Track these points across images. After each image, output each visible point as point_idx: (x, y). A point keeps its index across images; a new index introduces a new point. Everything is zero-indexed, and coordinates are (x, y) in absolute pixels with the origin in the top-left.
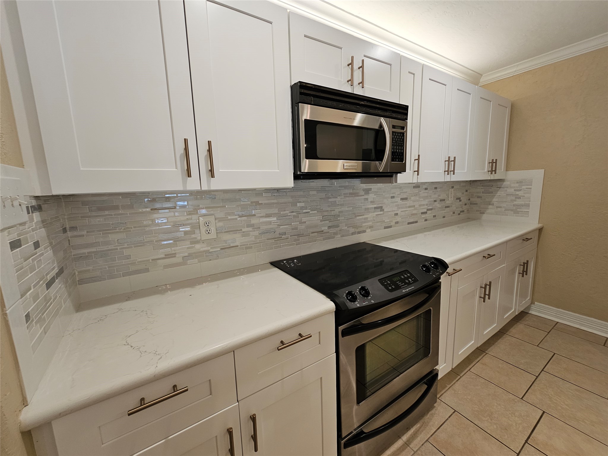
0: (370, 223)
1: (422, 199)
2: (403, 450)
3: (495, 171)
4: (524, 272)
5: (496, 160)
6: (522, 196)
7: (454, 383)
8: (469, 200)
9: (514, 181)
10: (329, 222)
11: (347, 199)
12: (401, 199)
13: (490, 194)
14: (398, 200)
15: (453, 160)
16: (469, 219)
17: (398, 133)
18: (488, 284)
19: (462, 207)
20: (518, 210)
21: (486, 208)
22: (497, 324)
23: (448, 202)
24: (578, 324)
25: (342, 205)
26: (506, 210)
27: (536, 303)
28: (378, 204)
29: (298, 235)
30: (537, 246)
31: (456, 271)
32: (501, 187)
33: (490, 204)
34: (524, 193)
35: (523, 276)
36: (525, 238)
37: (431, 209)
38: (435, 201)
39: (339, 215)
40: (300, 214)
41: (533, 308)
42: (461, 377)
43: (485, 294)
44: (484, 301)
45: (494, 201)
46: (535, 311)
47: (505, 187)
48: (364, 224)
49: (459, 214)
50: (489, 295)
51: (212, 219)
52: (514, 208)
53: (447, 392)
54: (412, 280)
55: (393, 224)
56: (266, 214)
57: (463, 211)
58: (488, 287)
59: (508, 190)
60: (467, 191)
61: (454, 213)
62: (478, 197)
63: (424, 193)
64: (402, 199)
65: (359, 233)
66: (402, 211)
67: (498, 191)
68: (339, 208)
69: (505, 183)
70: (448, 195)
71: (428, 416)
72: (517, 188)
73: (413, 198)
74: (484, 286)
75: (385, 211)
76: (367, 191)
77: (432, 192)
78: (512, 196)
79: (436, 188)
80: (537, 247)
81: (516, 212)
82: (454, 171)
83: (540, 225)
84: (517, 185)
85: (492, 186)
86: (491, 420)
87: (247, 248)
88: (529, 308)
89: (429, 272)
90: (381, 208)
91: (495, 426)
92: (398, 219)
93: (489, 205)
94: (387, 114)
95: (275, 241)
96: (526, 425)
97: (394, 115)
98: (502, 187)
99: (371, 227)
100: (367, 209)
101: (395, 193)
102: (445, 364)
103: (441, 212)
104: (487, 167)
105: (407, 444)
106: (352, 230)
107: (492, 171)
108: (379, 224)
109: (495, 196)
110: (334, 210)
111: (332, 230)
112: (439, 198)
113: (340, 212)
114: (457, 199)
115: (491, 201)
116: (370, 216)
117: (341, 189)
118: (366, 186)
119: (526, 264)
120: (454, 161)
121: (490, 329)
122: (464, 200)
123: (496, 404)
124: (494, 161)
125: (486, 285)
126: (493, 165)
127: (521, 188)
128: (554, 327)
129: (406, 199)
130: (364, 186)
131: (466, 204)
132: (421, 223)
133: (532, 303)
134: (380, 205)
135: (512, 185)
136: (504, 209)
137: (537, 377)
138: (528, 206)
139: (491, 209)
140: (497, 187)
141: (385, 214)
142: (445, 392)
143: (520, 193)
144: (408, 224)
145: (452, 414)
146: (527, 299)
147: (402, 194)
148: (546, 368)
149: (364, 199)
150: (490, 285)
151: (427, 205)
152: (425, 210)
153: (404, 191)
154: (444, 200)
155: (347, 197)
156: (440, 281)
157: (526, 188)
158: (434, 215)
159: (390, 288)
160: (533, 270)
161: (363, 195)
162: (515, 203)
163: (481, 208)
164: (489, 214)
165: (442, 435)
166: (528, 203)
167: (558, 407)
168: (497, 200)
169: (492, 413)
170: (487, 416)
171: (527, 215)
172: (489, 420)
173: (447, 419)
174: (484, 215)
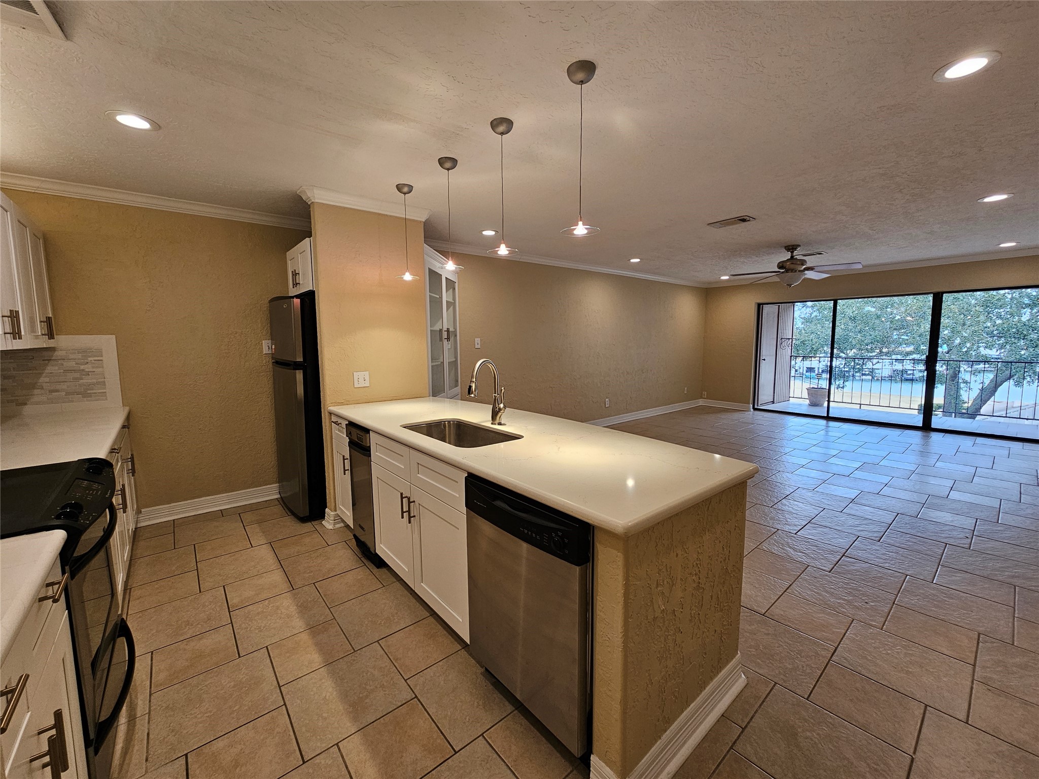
3: (51, 334)
5: (50, 318)
6: (90, 372)
9: (72, 350)
13: (30, 372)
20: (89, 392)
21: (28, 395)
24: (193, 511)
26: (68, 394)
27: (142, 510)
32: (50, 360)
33: (34, 388)
34: (93, 368)
41: (141, 518)
45: (42, 383)
46: (145, 521)
47: (59, 360)
52: (82, 389)
59: (65, 363)
67: (47, 365)
69: (56, 353)
72: (79, 361)
78: (74, 373)
81: (86, 395)
83: (127, 409)
84: (80, 356)
85: (32, 357)
86: (192, 625)
91: (199, 626)
96: (220, 604)
98: (53, 360)
104: (39, 329)
105: (132, 719)
109: (43, 373)
115: (36, 383)
123: (184, 614)
127: (86, 361)
128: (174, 525)
135: (72, 356)
136: (64, 393)
137: (197, 569)
138: (103, 384)
139: (39, 396)
140: (44, 360)
143: (88, 368)
145: (152, 657)
148: (197, 559)
157: (95, 360)
162: (81, 382)
163: (16, 396)
164: (37, 403)
165: (159, 677)
166: (103, 380)
167: (230, 575)
168: (47, 380)
169: (188, 621)
170: (186, 626)
171: (104, 398)
172: (191, 627)
173: (152, 664)
174: (27, 406)
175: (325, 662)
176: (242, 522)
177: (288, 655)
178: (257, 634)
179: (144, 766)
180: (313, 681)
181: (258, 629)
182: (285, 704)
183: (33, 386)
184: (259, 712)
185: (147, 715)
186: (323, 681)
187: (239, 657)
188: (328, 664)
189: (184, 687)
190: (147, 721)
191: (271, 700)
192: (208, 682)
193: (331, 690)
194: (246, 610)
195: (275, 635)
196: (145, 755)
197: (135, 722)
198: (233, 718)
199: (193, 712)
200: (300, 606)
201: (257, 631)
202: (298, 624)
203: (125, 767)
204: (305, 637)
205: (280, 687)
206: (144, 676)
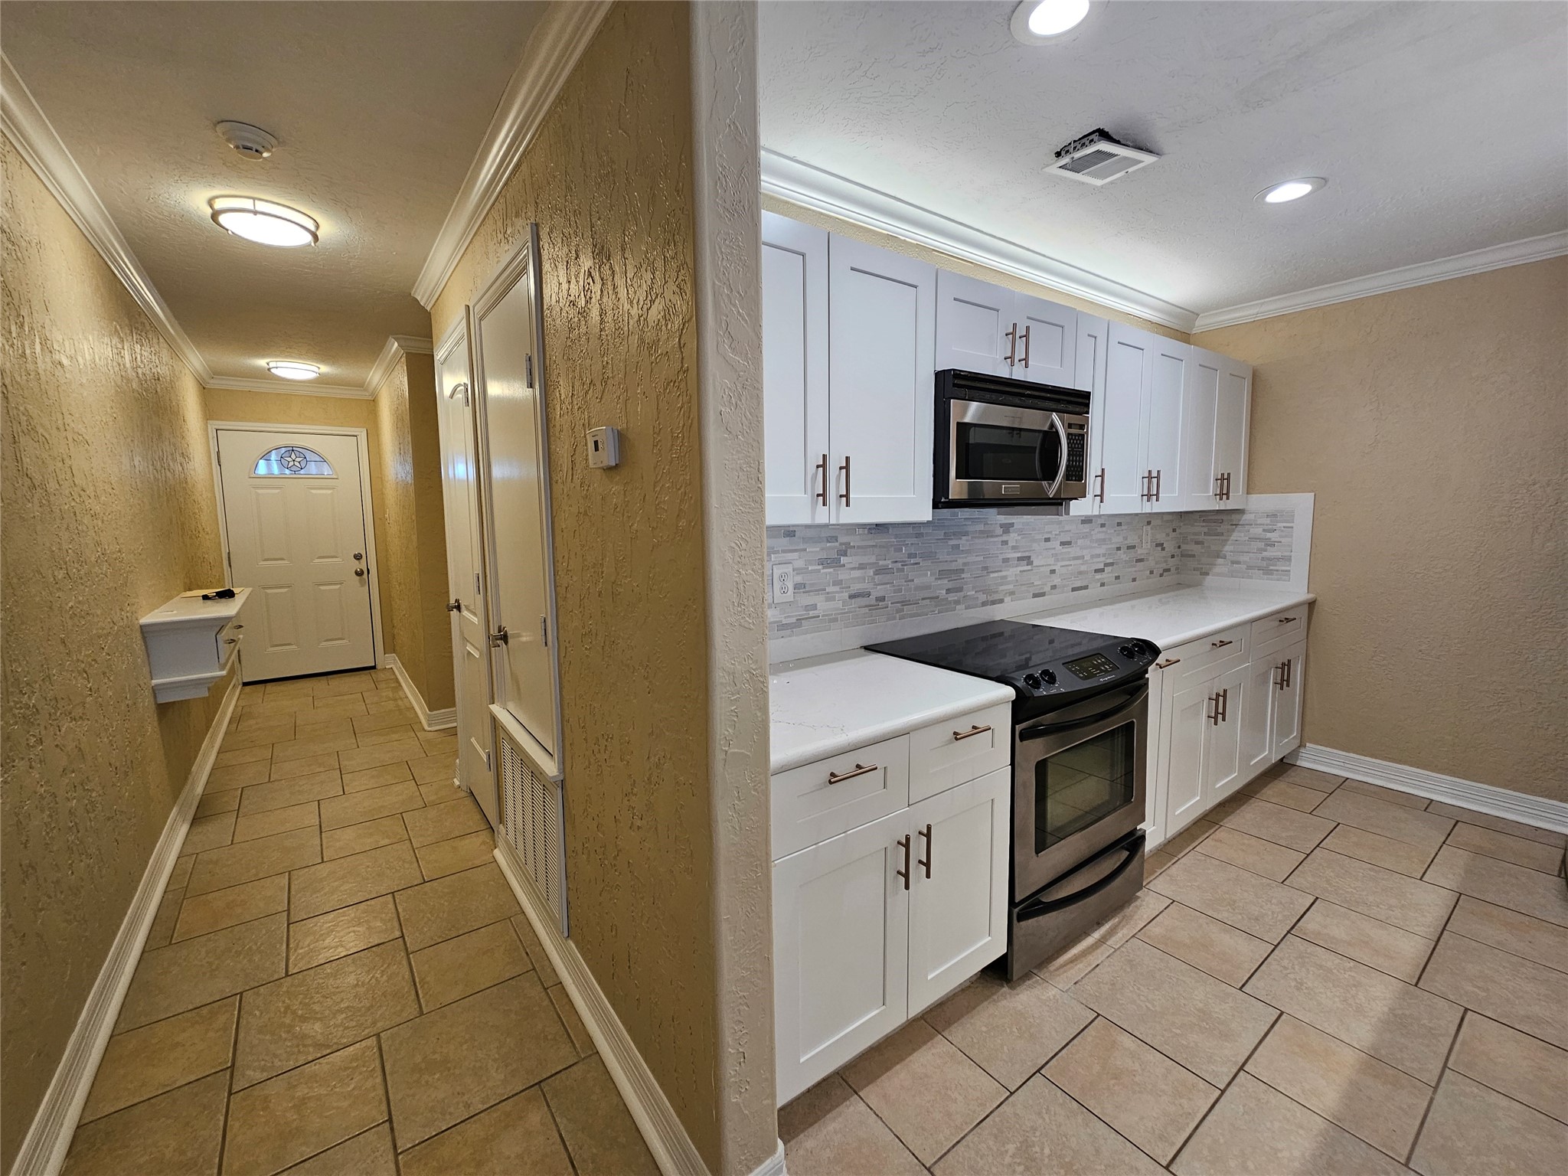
0: (1011, 587)
1: (1097, 545)
2: (1097, 948)
3: (1227, 494)
4: (1284, 682)
5: (1229, 474)
6: (1276, 542)
7: (1169, 868)
8: (1179, 547)
9: (1262, 513)
10: (949, 581)
11: (977, 541)
12: (1061, 542)
13: (1218, 537)
14: (1056, 544)
15: (1156, 475)
16: (1179, 586)
17: (1075, 435)
18: (1222, 694)
19: (1166, 562)
20: (1271, 568)
21: (1212, 564)
22: (1238, 774)
23: (1140, 551)
24: (1381, 780)
25: (968, 552)
26: (1249, 568)
27: (1308, 744)
28: (1024, 551)
29: (903, 602)
30: (1307, 635)
31: (1169, 663)
32: (1238, 525)
34: (1281, 537)
35: (1282, 688)
36: (1283, 617)
37: (1112, 564)
38: (1119, 549)
39: (963, 570)
40: (906, 565)
41: (1303, 754)
42: (1179, 859)
43: (1217, 713)
44: (1216, 724)
45: (1227, 551)
46: (1307, 761)
47: (1247, 525)
48: (1001, 588)
49: (1161, 575)
50: (1224, 714)
51: (789, 569)
52: (1264, 564)
53: (1158, 878)
54: (1110, 668)
55: (1047, 589)
56: (860, 564)
57: (1168, 570)
58: (1221, 699)
59: (1251, 530)
60: (1174, 530)
61: (1152, 572)
62: (1197, 543)
63: (1099, 532)
64: (1062, 544)
65: (994, 603)
66: (1063, 566)
67: (1233, 530)
68: (963, 558)
69: (1246, 517)
70: (1140, 537)
71: (1131, 908)
72: (1266, 527)
73: (1080, 542)
74: (1214, 697)
75: (1034, 564)
76: (1007, 528)
77: (1113, 531)
78: (1260, 542)
79: (1119, 524)
80: (1307, 638)
81: (1267, 572)
82: (1157, 495)
83: (1311, 596)
84: (1268, 521)
85: (1221, 521)
86: (1234, 910)
87: (830, 621)
88: (1295, 753)
89: (1133, 658)
90: (1028, 560)
91: (1240, 917)
92: (1056, 580)
93: (1218, 557)
94: (1062, 406)
95: (870, 610)
96: (1289, 914)
97: (1071, 408)
98: (1241, 525)
99: (1012, 593)
100: (1006, 560)
101: (1050, 532)
102: (1154, 827)
103: (1130, 570)
104: (1212, 488)
105: (1102, 941)
106: (983, 597)
107: (1221, 495)
108: (1024, 588)
109: (1228, 540)
110: (956, 561)
111: (952, 597)
112: (1126, 542)
113: (965, 564)
114: (1157, 545)
115: (1221, 551)
116: (1012, 572)
117: (967, 523)
118: (1005, 519)
119: (1286, 667)
120: (1158, 477)
121: (1226, 781)
122: (1170, 547)
123: (1240, 891)
124: (1226, 477)
125: (1218, 695)
126: (1224, 482)
127: (1275, 527)
128: (1338, 787)
129: (1069, 543)
130: (1003, 519)
131: (1173, 556)
132: (1095, 591)
133: (1302, 745)
134: (1027, 554)
135: (1259, 521)
136: (1245, 566)
137: (1308, 855)
138: (1289, 559)
139: (1221, 566)
140: (1232, 525)
141: (1034, 571)
142: (1154, 879)
143: (1273, 536)
144: (1072, 591)
145: (1169, 905)
146: (1291, 737)
147: (1062, 534)
148: (1323, 843)
149: (1002, 541)
150: (1225, 696)
151: (1104, 555)
152: (1101, 566)
153: (1067, 528)
154: (1134, 547)
155: (975, 538)
156: (1147, 676)
157: (1284, 527)
158: (1117, 575)
159: (1081, 675)
160: (1301, 680)
161: (1001, 535)
162: (1265, 554)
163: (1202, 564)
164: (1218, 575)
165: (1155, 929)
166: (1288, 554)
167: (1341, 892)
168: (1231, 548)
169: (1235, 902)
170: (1227, 905)
171: (1287, 578)
172: (1230, 910)
173: (1163, 911)
174: (1208, 577)
175: (1334, 1117)
176: (1449, 835)
177: (1297, 1050)
178: (1290, 987)
179: (1069, 986)
180: (1289, 1115)
181: (1297, 982)
182: (1223, 1092)
183: (1218, 555)
184: (1191, 1063)
185: (1113, 950)
186: (1301, 1132)
187: (1240, 989)
188: (1336, 1124)
189: (1161, 959)
190: (1108, 954)
191: (1215, 1069)
192: (1184, 979)
193: (1297, 1153)
194: (1312, 948)
195: (1309, 1011)
196: (1080, 978)
197: (1102, 945)
198: (1163, 1036)
199: (1142, 988)
200: (1395, 1016)
201: (1293, 984)
202: (1362, 1033)
203: (1062, 970)
204: (1349, 1058)
205: (1241, 1068)
206: (1145, 916)
